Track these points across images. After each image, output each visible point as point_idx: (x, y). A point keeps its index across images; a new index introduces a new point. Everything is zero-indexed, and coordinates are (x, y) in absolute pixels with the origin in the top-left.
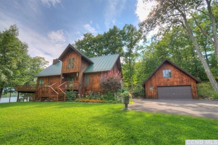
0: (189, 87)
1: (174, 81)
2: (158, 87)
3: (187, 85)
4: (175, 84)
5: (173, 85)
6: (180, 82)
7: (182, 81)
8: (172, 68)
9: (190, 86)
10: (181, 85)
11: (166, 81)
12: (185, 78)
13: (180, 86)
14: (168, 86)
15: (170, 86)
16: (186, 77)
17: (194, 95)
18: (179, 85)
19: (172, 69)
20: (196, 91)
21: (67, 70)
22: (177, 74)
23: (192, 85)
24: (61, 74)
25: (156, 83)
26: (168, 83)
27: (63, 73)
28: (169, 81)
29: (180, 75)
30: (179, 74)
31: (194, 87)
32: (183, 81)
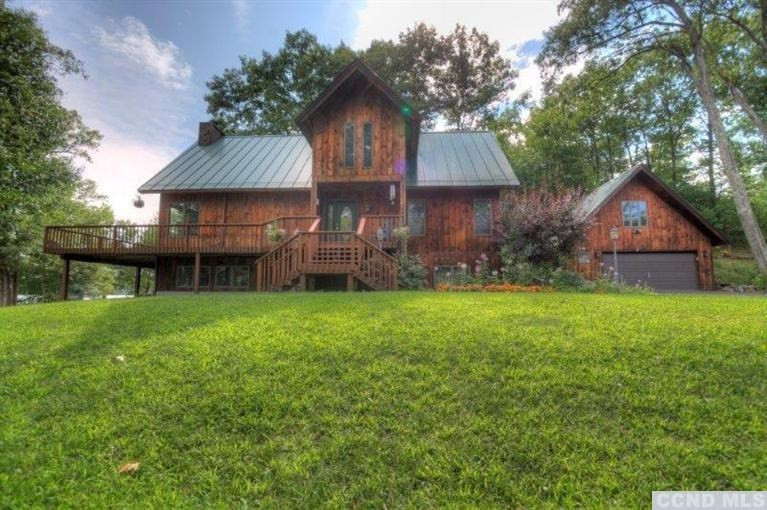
0: (691, 257)
1: (653, 237)
2: (604, 253)
3: (688, 249)
4: (656, 245)
5: (648, 249)
6: (669, 239)
7: (676, 240)
8: (650, 197)
9: (695, 252)
10: (671, 249)
11: (630, 238)
12: (684, 229)
13: (666, 252)
14: (636, 253)
15: (640, 252)
16: (685, 226)
17: (704, 278)
18: (666, 248)
19: (649, 199)
20: (709, 267)
21: (341, 171)
22: (665, 216)
23: (701, 249)
24: (310, 185)
25: (599, 240)
26: (635, 243)
27: (323, 180)
28: (638, 237)
29: (669, 219)
30: (668, 215)
31: (705, 256)
32: (678, 237)
